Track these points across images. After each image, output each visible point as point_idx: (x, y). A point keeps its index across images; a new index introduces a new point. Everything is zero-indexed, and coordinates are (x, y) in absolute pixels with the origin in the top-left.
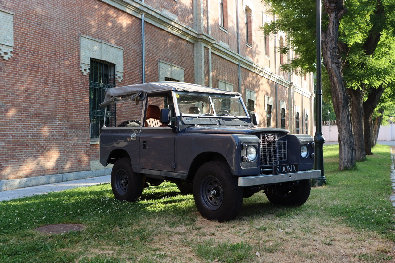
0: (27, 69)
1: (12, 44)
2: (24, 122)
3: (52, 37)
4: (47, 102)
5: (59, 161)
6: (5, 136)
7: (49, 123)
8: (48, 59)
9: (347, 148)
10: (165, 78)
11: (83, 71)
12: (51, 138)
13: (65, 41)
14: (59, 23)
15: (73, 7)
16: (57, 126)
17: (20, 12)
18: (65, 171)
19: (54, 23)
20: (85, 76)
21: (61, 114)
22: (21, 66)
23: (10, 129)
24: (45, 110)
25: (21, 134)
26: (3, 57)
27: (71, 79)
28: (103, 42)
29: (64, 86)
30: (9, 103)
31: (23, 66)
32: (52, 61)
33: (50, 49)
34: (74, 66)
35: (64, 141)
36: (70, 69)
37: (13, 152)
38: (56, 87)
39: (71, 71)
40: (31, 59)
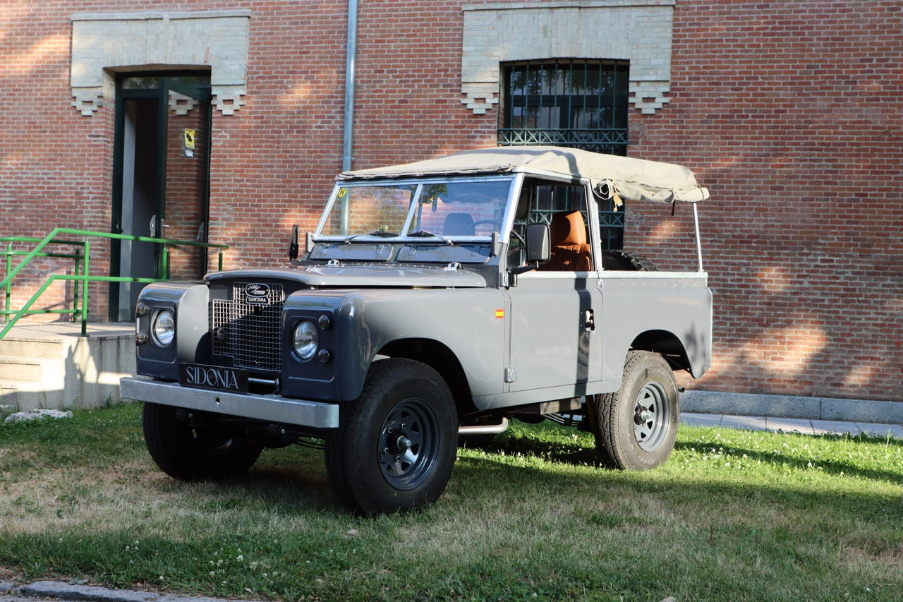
0: (716, 127)
1: (666, 74)
3: (810, 28)
4: (779, 205)
5: (819, 360)
7: (786, 259)
8: (792, 89)
12: (793, 299)
13: (865, 27)
16: (817, 266)
18: (842, 394)
21: (835, 234)
22: (696, 122)
24: (772, 226)
26: (640, 110)
27: (885, 133)
29: (851, 155)
30: (656, 213)
31: (702, 122)
32: (805, 95)
33: (802, 61)
35: (845, 309)
36: (885, 106)
38: (820, 161)
39: (888, 111)
40: (731, 100)
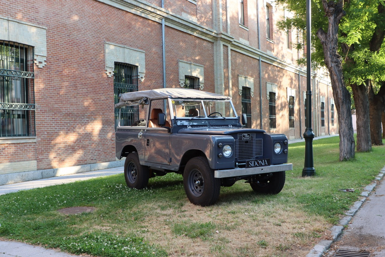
0: (59, 75)
1: (45, 54)
2: (57, 121)
3: (80, 46)
4: (76, 103)
6: (41, 133)
7: (78, 121)
8: (77, 65)
9: (346, 141)
10: (185, 76)
11: (108, 74)
12: (80, 134)
13: (92, 48)
14: (86, 33)
15: (98, 18)
16: (85, 122)
17: (52, 26)
18: (93, 162)
19: (81, 33)
20: (110, 78)
21: (89, 112)
22: (53, 72)
23: (45, 127)
24: (75, 110)
25: (54, 130)
26: (38, 66)
27: (97, 81)
28: (126, 47)
29: (91, 88)
30: (44, 105)
31: (55, 73)
33: (79, 56)
34: (99, 70)
36: (97, 73)
37: (48, 146)
38: (84, 89)
39: (97, 75)
40: (62, 66)
